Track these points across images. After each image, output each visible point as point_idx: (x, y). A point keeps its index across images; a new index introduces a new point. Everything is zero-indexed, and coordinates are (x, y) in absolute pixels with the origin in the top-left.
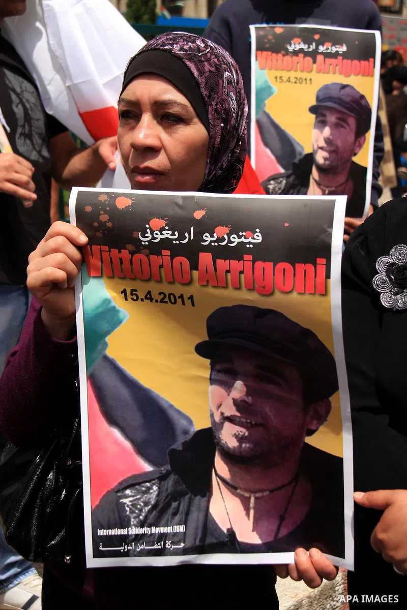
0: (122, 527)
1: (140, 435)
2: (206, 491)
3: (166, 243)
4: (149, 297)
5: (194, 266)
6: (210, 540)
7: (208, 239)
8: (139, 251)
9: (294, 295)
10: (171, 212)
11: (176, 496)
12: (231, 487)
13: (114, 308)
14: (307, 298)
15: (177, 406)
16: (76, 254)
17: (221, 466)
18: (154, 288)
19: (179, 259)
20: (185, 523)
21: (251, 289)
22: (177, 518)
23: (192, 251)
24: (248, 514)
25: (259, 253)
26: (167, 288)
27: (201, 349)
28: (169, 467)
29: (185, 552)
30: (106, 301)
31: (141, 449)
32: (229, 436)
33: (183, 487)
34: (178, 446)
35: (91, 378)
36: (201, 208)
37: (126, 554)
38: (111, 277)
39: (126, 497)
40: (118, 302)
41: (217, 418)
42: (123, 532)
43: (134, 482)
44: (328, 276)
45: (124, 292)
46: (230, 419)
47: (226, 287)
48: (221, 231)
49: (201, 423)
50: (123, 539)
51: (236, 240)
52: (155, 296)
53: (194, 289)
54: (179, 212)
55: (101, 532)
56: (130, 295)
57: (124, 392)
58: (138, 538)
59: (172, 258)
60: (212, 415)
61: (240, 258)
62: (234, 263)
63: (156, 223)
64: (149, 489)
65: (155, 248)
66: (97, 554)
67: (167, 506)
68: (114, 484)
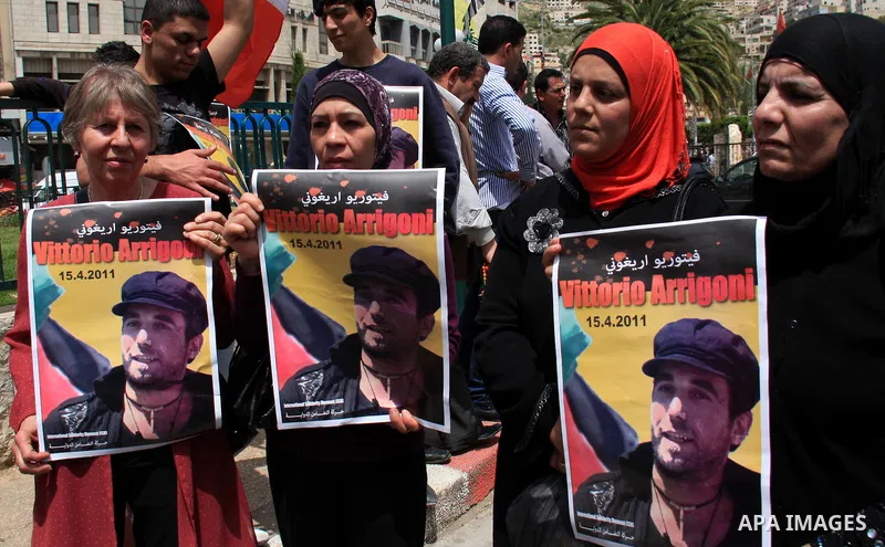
0: (301, 402)
1: (309, 340)
2: (357, 376)
3: (321, 204)
4: (309, 244)
5: (341, 219)
6: (361, 407)
7: (350, 200)
8: (302, 212)
9: (412, 236)
10: (324, 182)
11: (337, 379)
12: (374, 372)
13: (286, 253)
14: (420, 237)
15: (334, 318)
16: (256, 217)
17: (366, 359)
18: (313, 237)
19: (329, 215)
20: (343, 397)
21: (381, 234)
22: (338, 394)
23: (339, 209)
24: (386, 390)
25: (387, 207)
26: (322, 237)
27: (348, 280)
28: (330, 360)
29: (344, 416)
30: (281, 248)
31: (310, 349)
32: (370, 338)
33: (341, 373)
34: (335, 346)
35: (273, 302)
36: (345, 179)
37: (305, 420)
38: (283, 231)
39: (302, 381)
40: (289, 249)
41: (361, 327)
42: (302, 405)
43: (307, 371)
44: (435, 221)
45: (292, 241)
46: (371, 328)
47: (363, 233)
48: (360, 194)
49: (350, 330)
50: (302, 410)
51: (370, 199)
52: (314, 243)
53: (341, 237)
54: (330, 182)
55: (286, 406)
56: (297, 244)
57: (296, 311)
58: (312, 409)
59: (325, 215)
60: (358, 325)
61: (373, 212)
62: (369, 215)
63: (314, 190)
64: (317, 375)
65: (313, 208)
66: (285, 420)
67: (331, 386)
68: (293, 373)
